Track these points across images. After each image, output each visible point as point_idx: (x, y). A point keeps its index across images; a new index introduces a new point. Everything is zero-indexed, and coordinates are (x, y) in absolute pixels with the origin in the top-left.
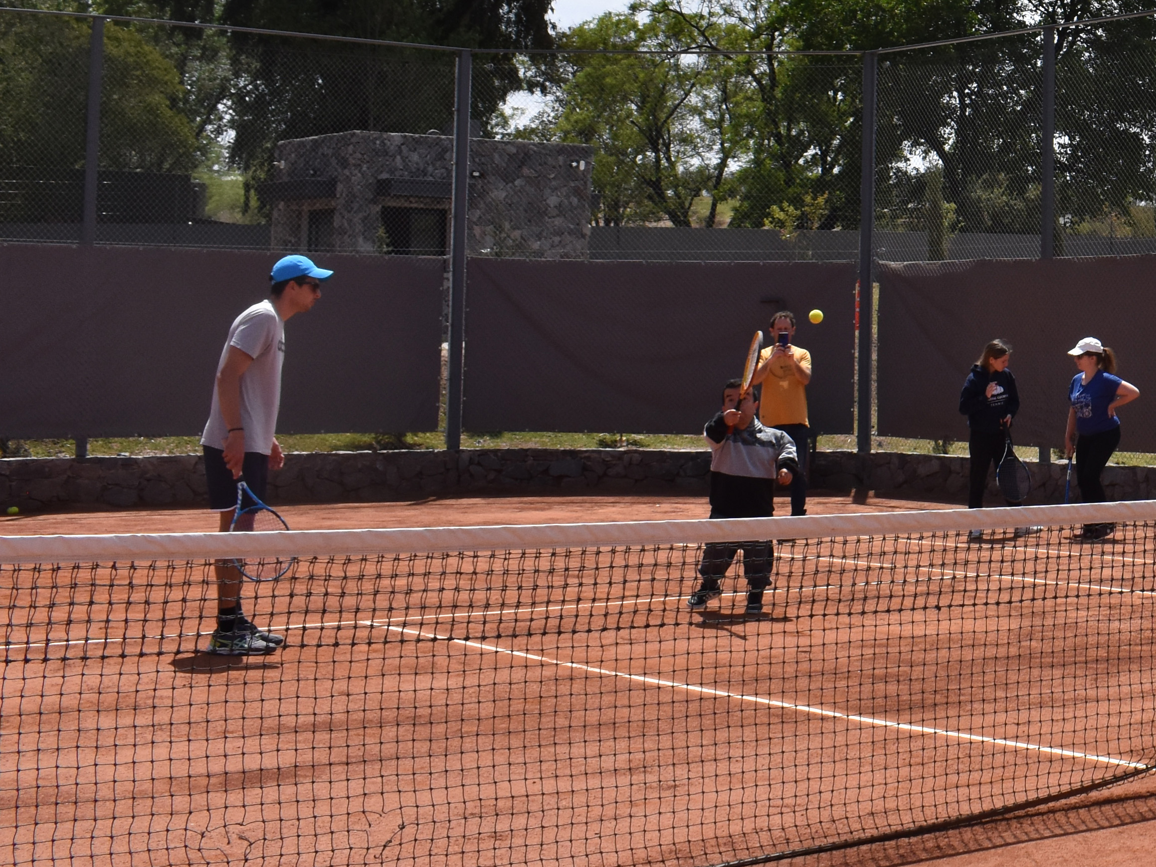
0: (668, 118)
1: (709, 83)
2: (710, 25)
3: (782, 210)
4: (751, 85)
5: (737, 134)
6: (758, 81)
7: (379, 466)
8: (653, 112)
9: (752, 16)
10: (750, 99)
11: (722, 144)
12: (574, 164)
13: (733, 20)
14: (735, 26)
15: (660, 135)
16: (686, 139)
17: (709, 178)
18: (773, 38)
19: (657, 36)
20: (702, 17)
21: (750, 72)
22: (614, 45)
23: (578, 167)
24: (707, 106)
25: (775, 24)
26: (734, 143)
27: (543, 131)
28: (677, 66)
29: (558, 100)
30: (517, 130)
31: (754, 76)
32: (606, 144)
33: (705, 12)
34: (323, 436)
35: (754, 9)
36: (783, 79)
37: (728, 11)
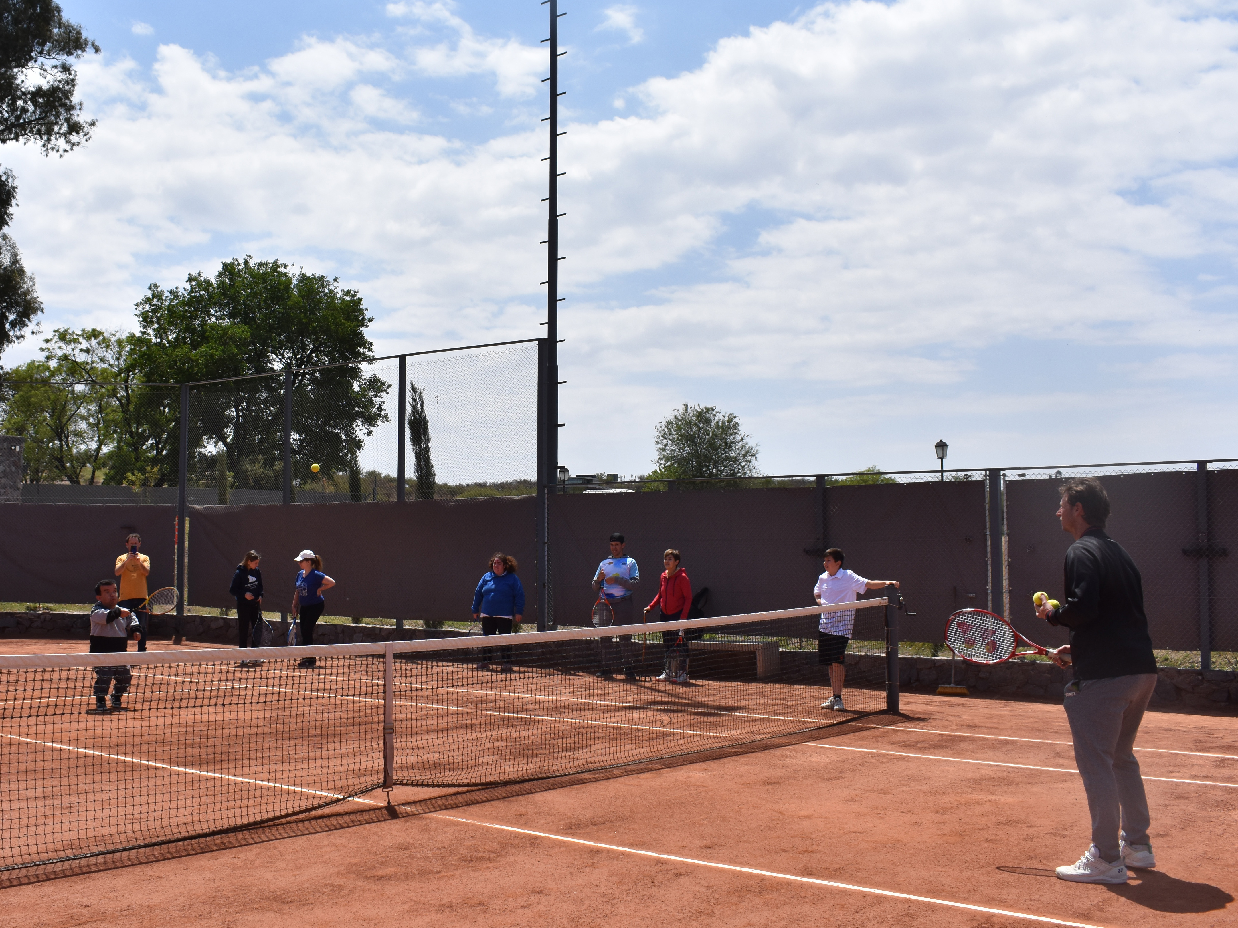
0: (68, 421)
1: (92, 401)
2: (92, 368)
3: (133, 474)
4: (115, 403)
5: (107, 431)
6: (120, 401)
8: (59, 418)
9: (116, 363)
10: (115, 411)
11: (99, 437)
12: (13, 448)
13: (105, 366)
14: (106, 369)
15: (63, 431)
16: (78, 434)
17: (91, 456)
18: (129, 376)
19: (61, 374)
20: (87, 363)
21: (115, 396)
22: (37, 379)
23: (15, 449)
24: (90, 415)
25: (129, 368)
26: (106, 436)
28: (73, 392)
31: (117, 398)
32: (31, 436)
33: (89, 361)
35: (118, 359)
36: (134, 400)
37: (102, 360)
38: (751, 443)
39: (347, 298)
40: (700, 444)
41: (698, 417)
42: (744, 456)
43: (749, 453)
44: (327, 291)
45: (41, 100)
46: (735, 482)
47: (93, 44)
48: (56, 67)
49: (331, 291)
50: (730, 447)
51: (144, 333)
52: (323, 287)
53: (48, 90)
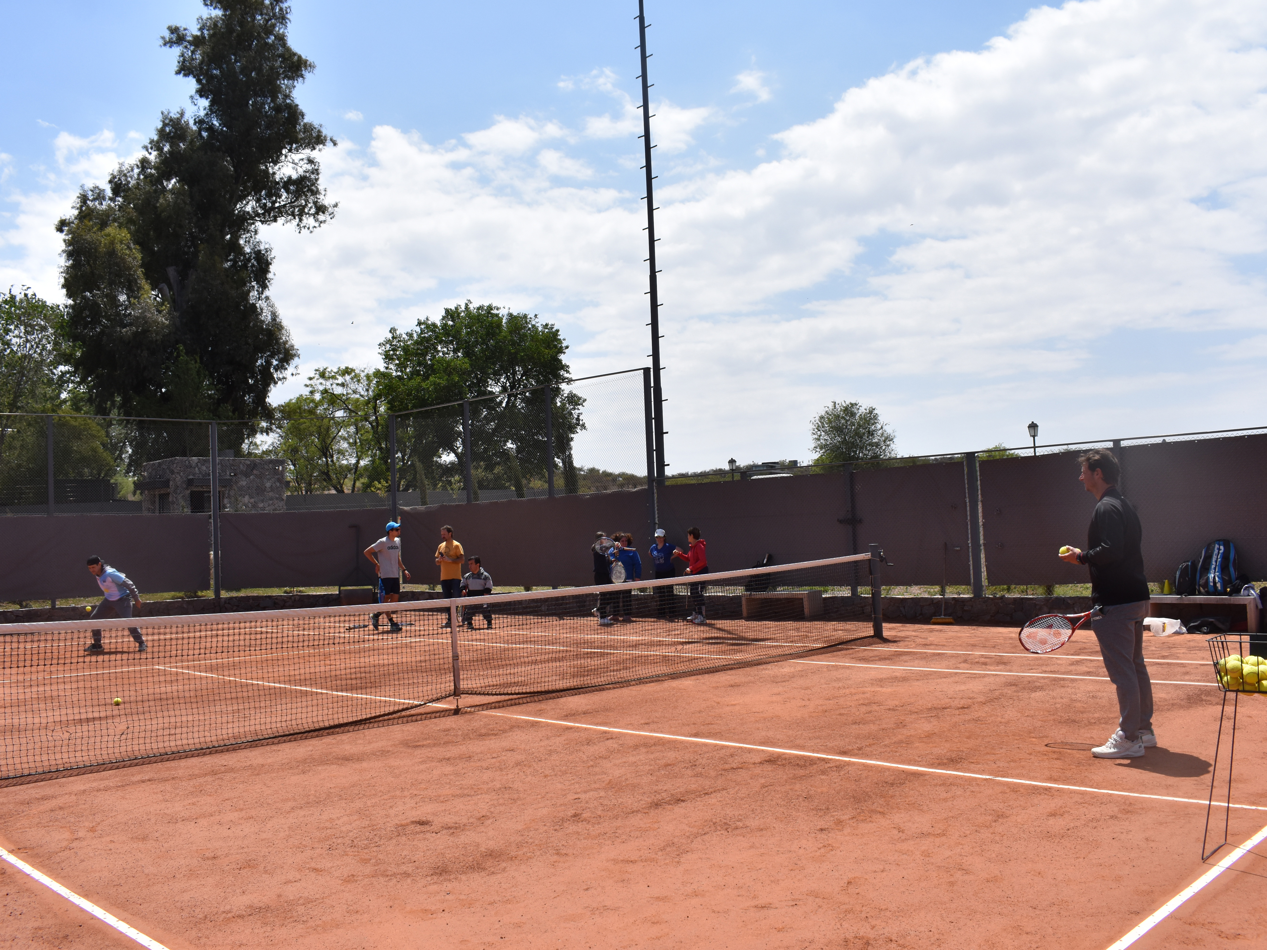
0: (332, 441)
1: (351, 425)
2: (348, 399)
3: (380, 483)
4: (368, 425)
5: (362, 448)
6: (371, 423)
7: (185, 606)
8: (324, 440)
9: (366, 394)
10: (367, 432)
11: (357, 454)
12: (277, 468)
13: (358, 396)
14: (358, 399)
15: (327, 449)
16: (341, 452)
17: (351, 469)
18: (377, 404)
19: (323, 405)
20: (343, 395)
21: (367, 420)
22: (305, 410)
24: (350, 436)
25: (377, 397)
26: (362, 453)
27: (275, 451)
28: (334, 418)
29: (281, 436)
30: (263, 451)
33: (345, 393)
34: (162, 594)
35: (367, 390)
36: (381, 422)
37: (355, 392)
38: (888, 430)
39: (547, 330)
40: (847, 433)
41: (844, 411)
42: (885, 441)
43: (888, 439)
44: (530, 326)
45: (291, 188)
46: (878, 463)
47: (331, 140)
48: (302, 160)
49: (533, 326)
50: (873, 434)
51: (387, 368)
52: (526, 323)
53: (297, 179)
